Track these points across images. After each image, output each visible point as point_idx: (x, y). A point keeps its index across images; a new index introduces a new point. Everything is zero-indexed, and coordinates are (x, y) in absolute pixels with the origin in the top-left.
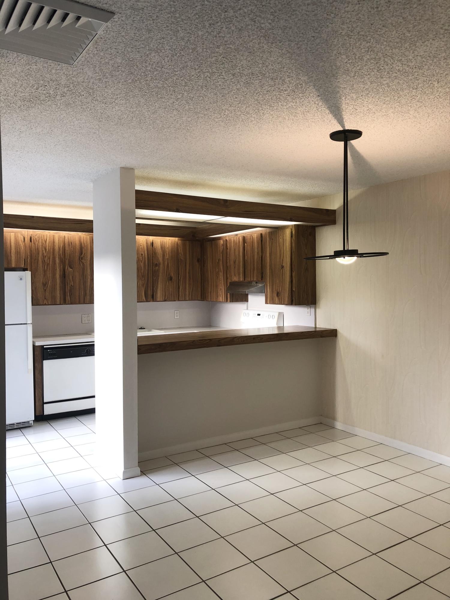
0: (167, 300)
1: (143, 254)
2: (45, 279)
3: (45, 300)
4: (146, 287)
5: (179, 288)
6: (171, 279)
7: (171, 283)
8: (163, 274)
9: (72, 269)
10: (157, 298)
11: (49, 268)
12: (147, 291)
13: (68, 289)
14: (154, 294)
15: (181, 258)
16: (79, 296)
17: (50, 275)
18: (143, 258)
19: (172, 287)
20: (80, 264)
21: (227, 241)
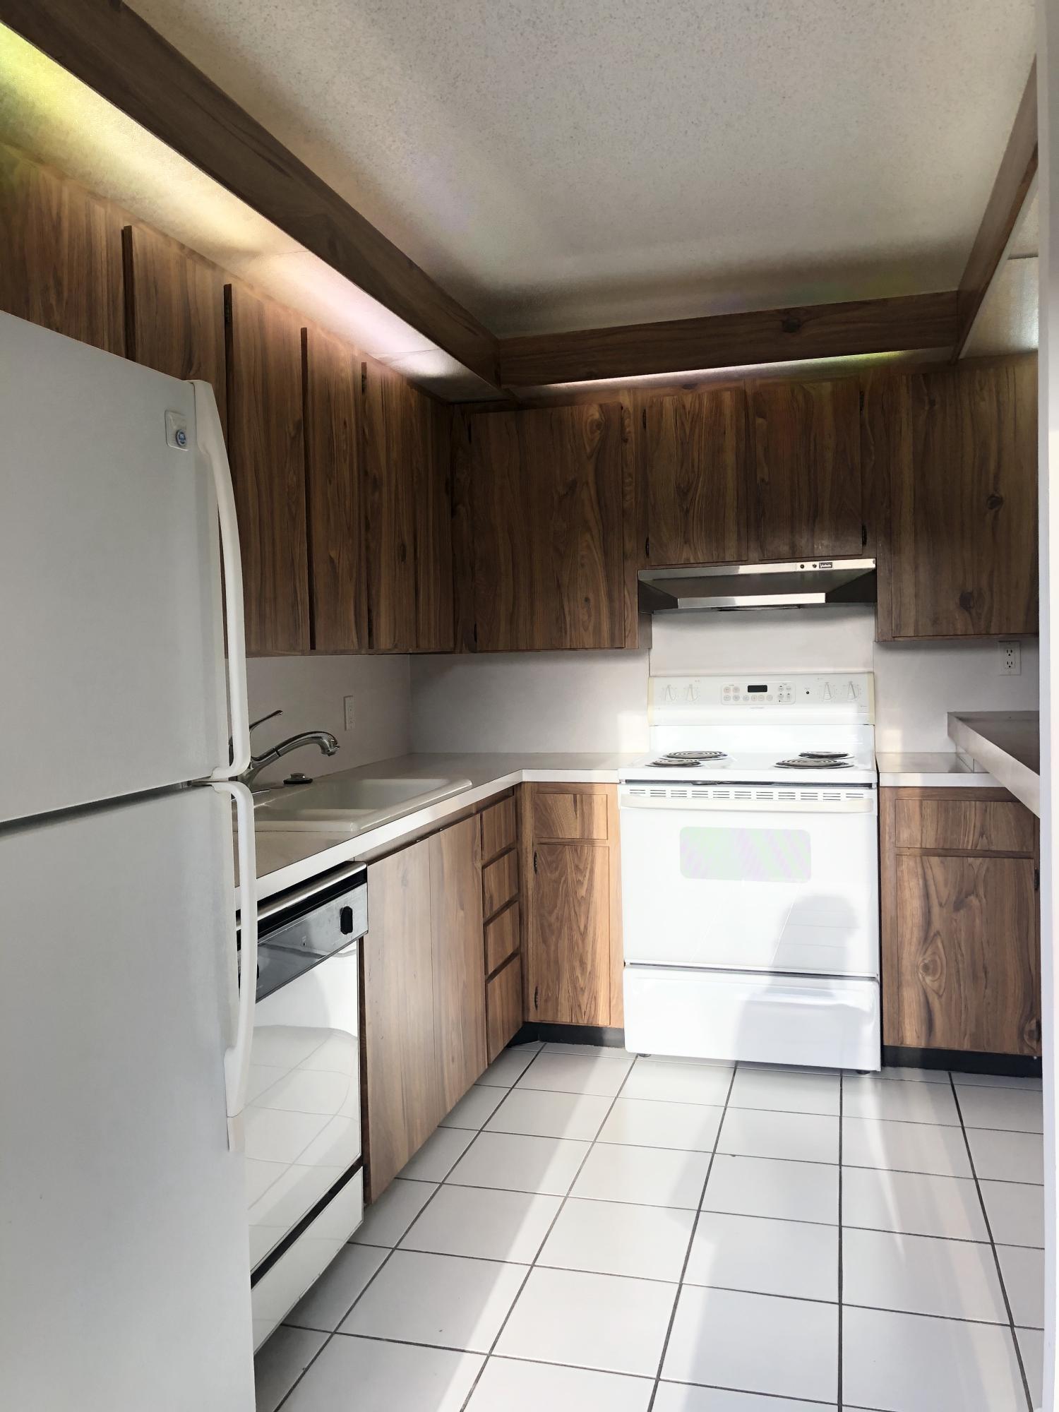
6: (404, 552)
8: (388, 530)
12: (359, 601)
21: (622, 408)
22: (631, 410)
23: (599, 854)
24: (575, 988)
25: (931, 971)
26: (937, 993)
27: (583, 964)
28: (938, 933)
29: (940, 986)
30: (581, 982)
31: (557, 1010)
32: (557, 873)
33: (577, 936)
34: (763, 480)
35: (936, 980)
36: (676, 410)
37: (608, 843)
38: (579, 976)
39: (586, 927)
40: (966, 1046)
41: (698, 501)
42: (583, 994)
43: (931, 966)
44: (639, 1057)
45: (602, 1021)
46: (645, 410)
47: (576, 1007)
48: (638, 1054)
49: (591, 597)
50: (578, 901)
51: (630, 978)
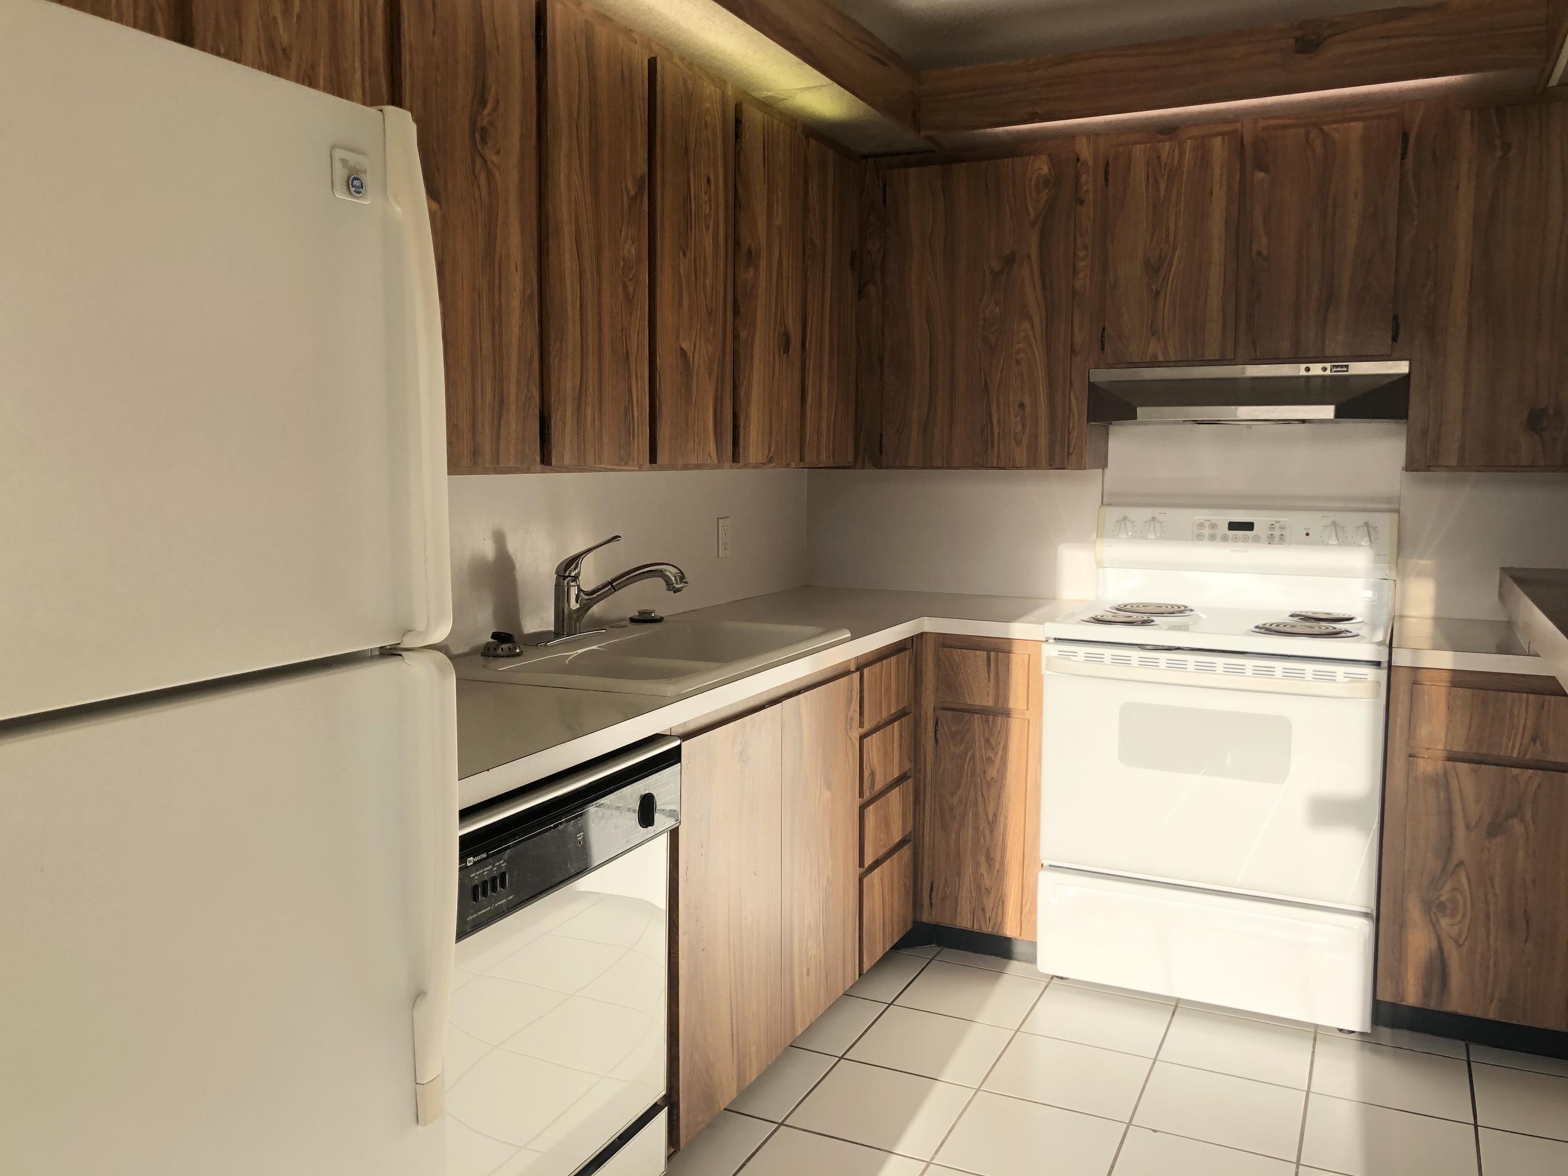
1: (712, 178)
4: (718, 377)
6: (787, 343)
7: (787, 365)
21: (1078, 160)
22: (1090, 163)
23: (1016, 726)
24: (979, 887)
25: (1448, 911)
26: (1456, 941)
27: (989, 859)
28: (1461, 863)
29: (1460, 934)
30: (987, 882)
31: (956, 911)
32: (962, 747)
33: (983, 825)
34: (1259, 254)
35: (1456, 924)
36: (1148, 163)
37: (1028, 715)
38: (985, 873)
39: (995, 815)
40: (1492, 1014)
41: (1173, 281)
42: (989, 896)
43: (1450, 906)
44: (1055, 978)
45: (1010, 930)
46: (1108, 163)
47: (979, 910)
48: (1053, 977)
49: (1027, 401)
50: (987, 782)
51: (1046, 883)
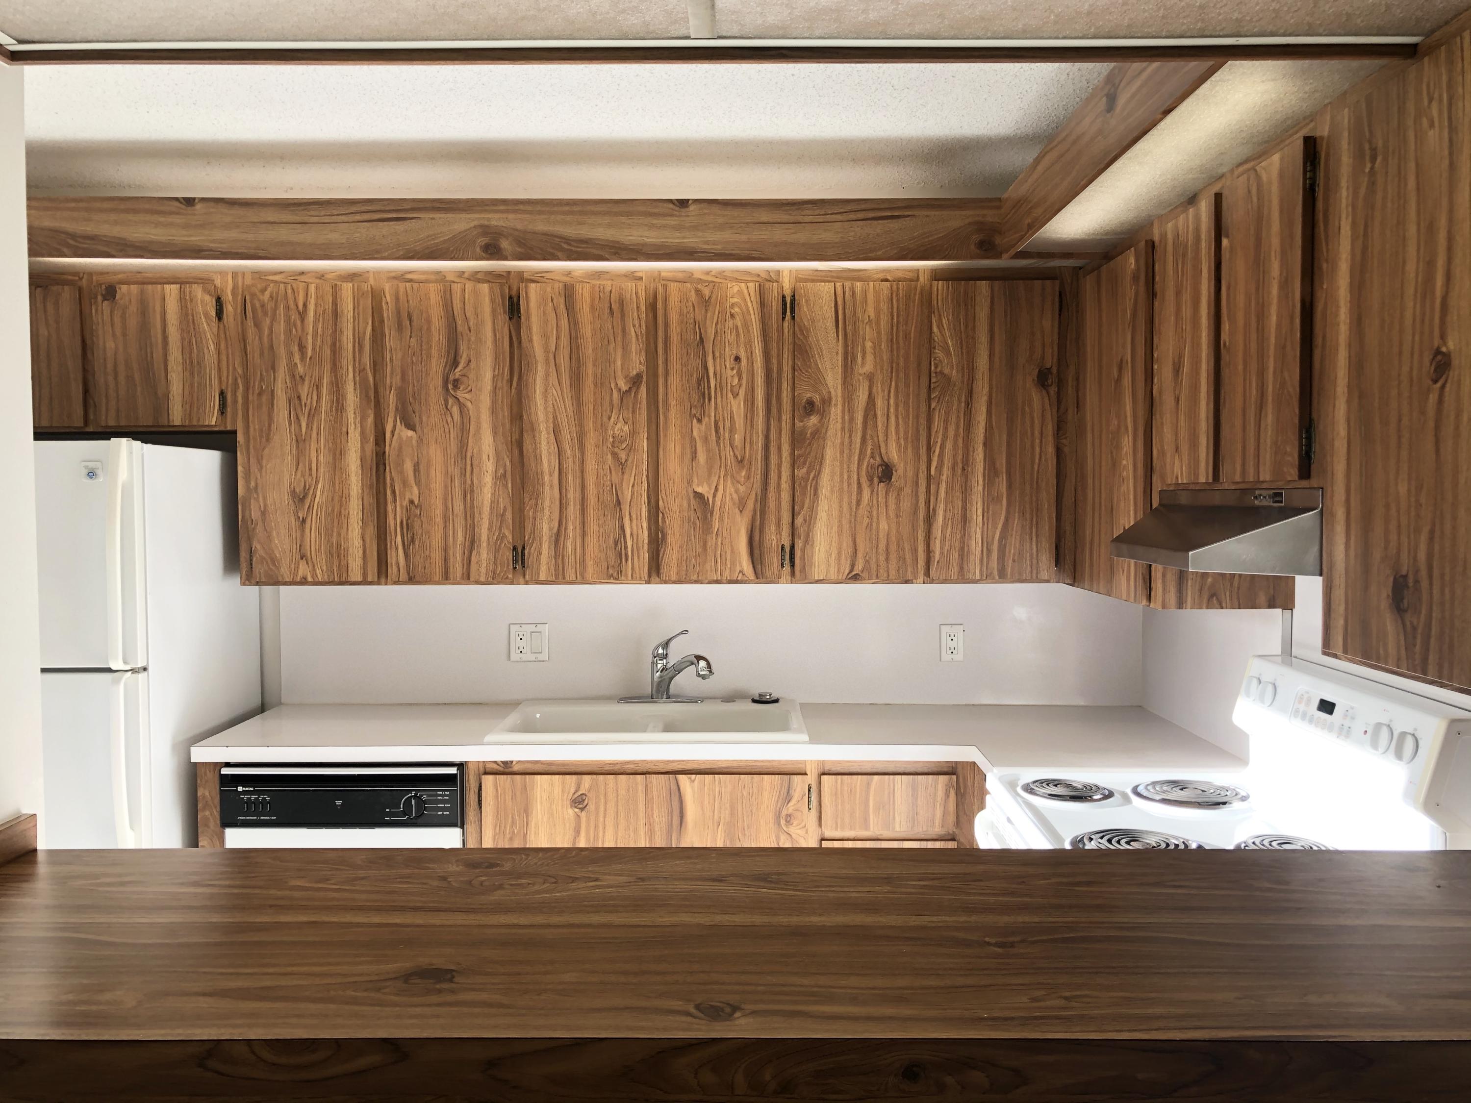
0: (864, 575)
1: (743, 355)
2: (303, 476)
3: (302, 566)
4: (755, 511)
5: (929, 520)
6: (886, 473)
7: (887, 493)
8: (842, 452)
9: (414, 430)
10: (811, 564)
11: (319, 429)
12: (761, 531)
13: (395, 519)
14: (799, 544)
15: (946, 371)
16: (445, 549)
17: (321, 458)
18: (744, 376)
19: (892, 514)
20: (447, 408)
